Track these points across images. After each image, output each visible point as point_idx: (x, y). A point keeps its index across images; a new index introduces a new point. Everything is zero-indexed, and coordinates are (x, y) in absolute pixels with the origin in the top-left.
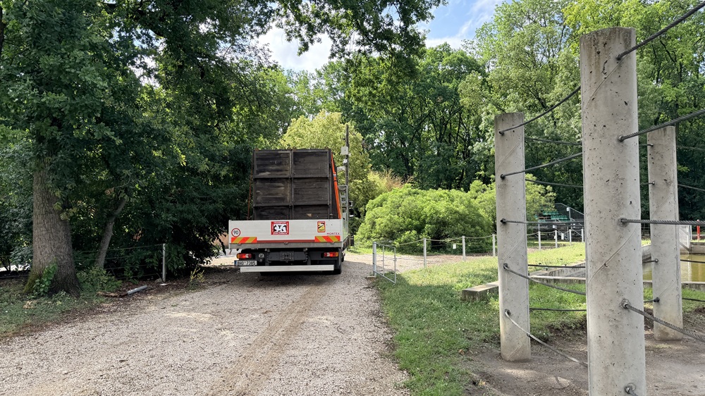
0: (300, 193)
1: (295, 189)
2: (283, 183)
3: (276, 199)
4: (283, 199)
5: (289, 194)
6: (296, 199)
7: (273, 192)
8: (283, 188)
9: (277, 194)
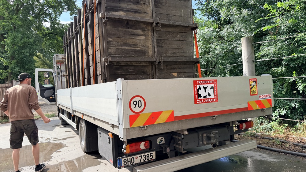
0: (163, 45)
1: (157, 40)
2: (143, 29)
3: (135, 51)
4: (143, 53)
5: (150, 46)
6: (159, 53)
7: (130, 41)
8: (143, 37)
9: (136, 45)
